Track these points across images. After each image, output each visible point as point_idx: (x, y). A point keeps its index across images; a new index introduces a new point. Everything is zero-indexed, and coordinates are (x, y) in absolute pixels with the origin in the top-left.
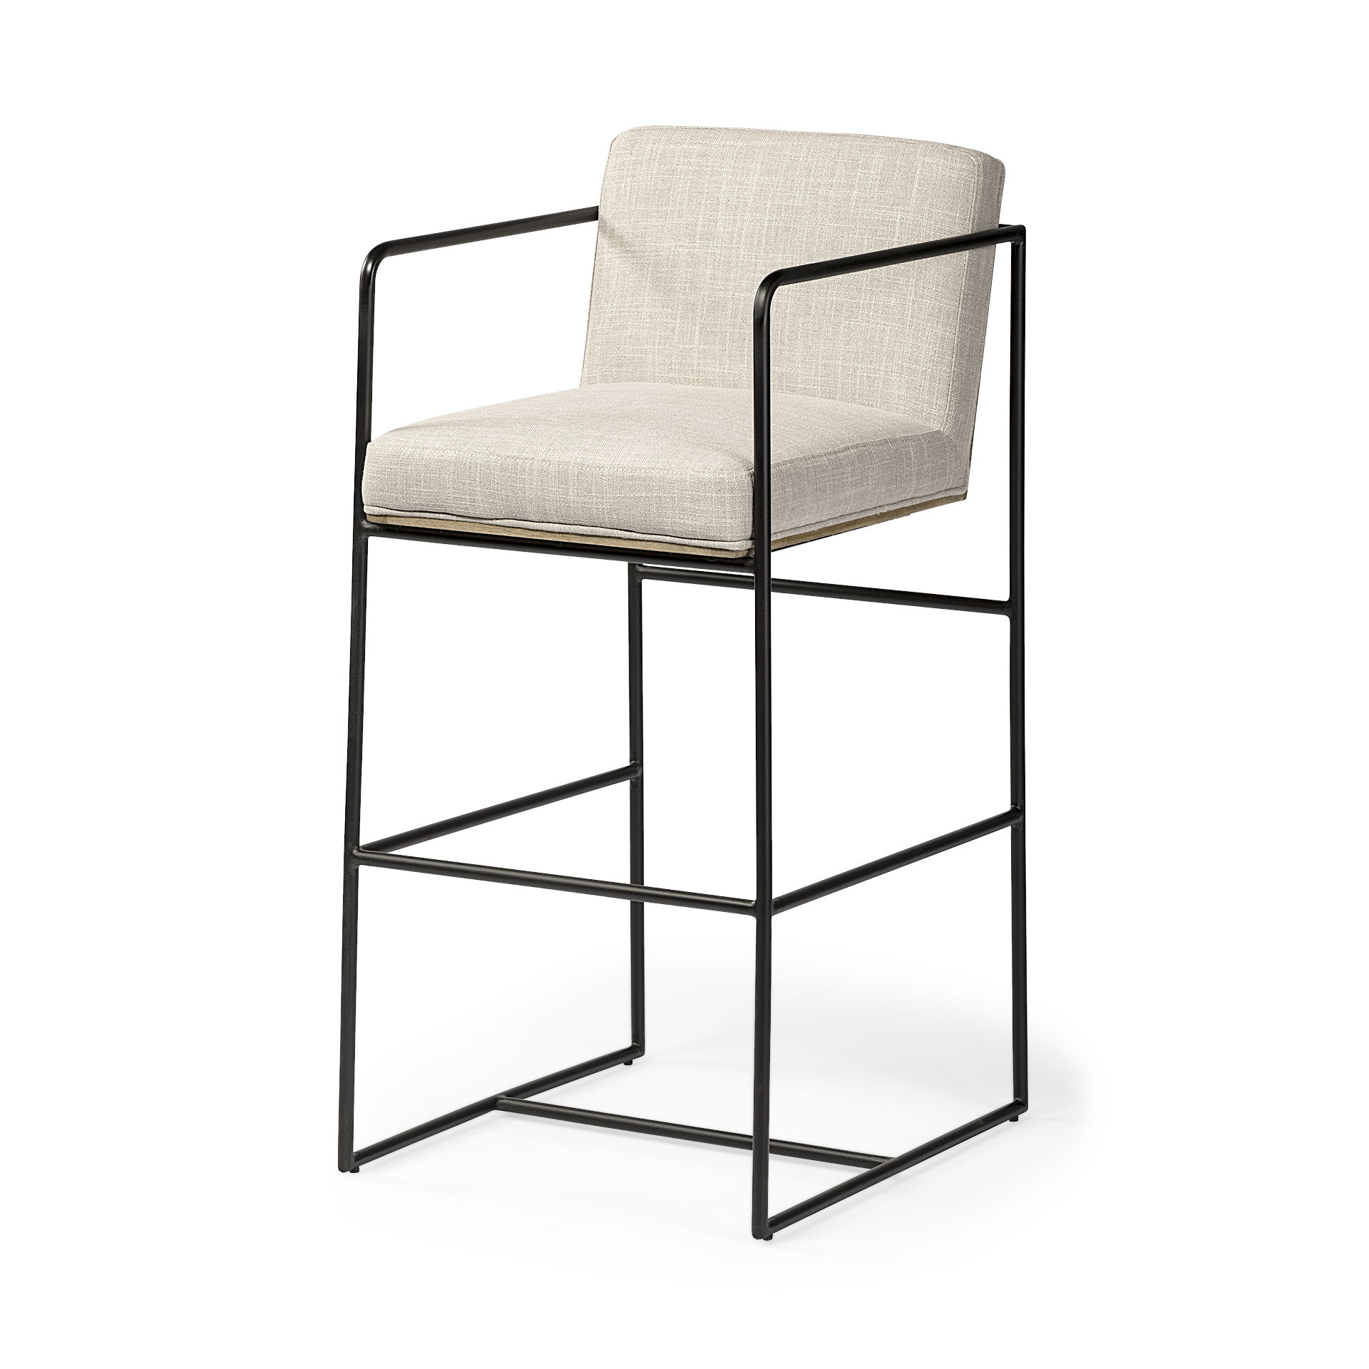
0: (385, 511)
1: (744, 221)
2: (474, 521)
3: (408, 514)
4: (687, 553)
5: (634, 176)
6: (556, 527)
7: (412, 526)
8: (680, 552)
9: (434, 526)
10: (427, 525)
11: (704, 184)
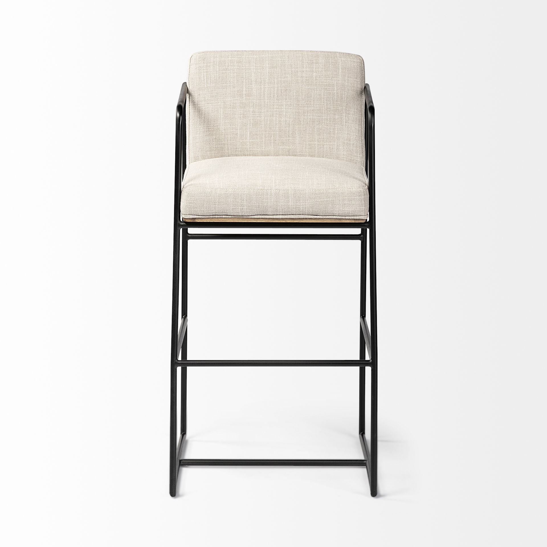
0: (195, 217)
1: (265, 88)
2: (238, 217)
3: (207, 217)
4: (343, 222)
5: (207, 72)
6: (281, 217)
7: (208, 222)
8: (340, 222)
9: (219, 221)
10: (215, 221)
11: (243, 74)
